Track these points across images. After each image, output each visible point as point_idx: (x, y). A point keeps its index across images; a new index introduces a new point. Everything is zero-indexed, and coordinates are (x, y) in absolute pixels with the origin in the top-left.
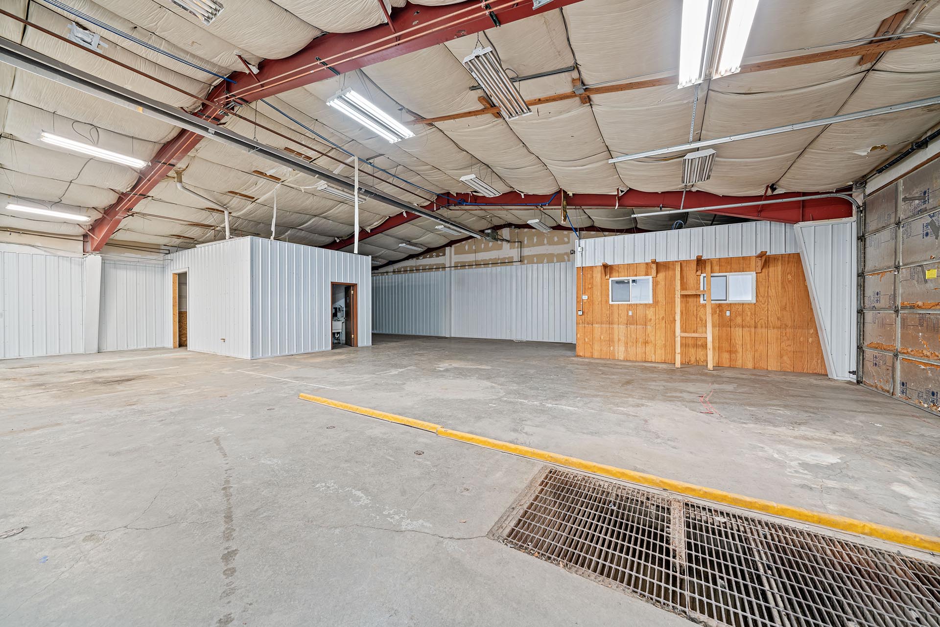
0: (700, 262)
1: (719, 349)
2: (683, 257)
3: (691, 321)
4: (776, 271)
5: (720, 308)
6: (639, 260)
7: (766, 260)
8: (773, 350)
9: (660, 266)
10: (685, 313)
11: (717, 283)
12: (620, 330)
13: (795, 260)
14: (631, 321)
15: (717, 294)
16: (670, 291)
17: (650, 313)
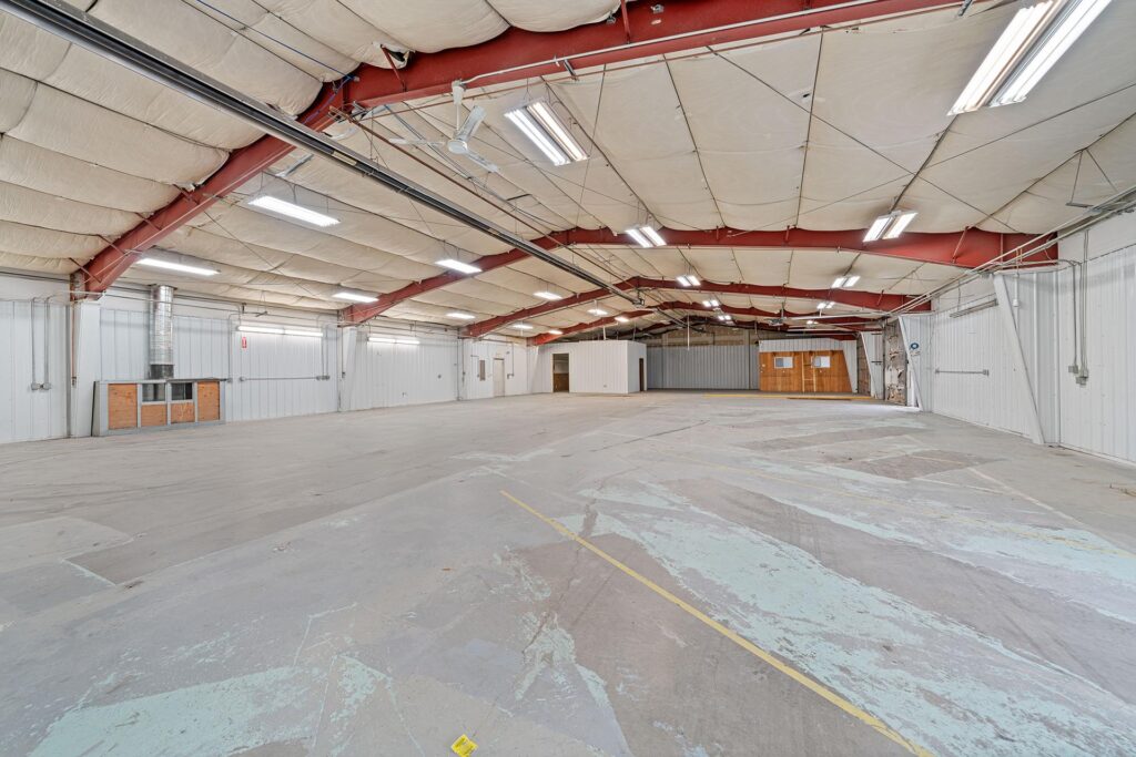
0: (811, 353)
1: (818, 386)
2: (804, 350)
3: (808, 374)
4: (836, 356)
5: (818, 370)
6: (787, 350)
7: (833, 353)
8: (836, 385)
9: (796, 353)
10: (805, 371)
11: (817, 360)
12: (779, 379)
13: (842, 352)
14: (784, 375)
15: (817, 365)
16: (800, 363)
17: (792, 372)
